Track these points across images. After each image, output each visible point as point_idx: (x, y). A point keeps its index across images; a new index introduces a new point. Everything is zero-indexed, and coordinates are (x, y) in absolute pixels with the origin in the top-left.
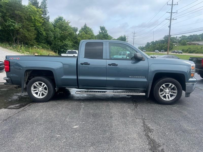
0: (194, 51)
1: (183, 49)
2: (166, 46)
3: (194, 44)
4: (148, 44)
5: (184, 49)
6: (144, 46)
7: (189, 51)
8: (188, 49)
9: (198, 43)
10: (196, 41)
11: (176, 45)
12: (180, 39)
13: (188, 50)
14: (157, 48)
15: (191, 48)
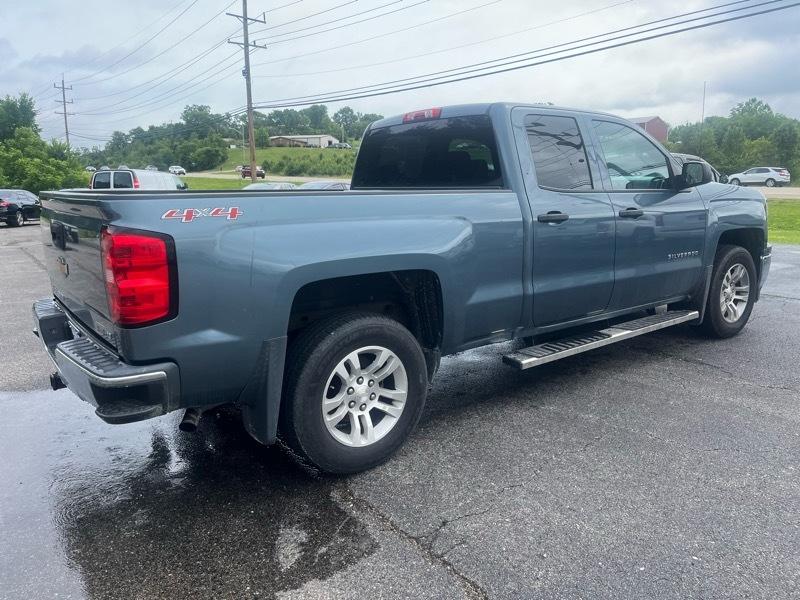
0: (303, 166)
1: (266, 162)
2: (200, 150)
3: (295, 145)
4: (120, 139)
5: (269, 161)
6: (102, 149)
7: (286, 168)
8: (281, 160)
9: (305, 140)
10: (295, 134)
11: (233, 147)
12: (241, 123)
13: (281, 165)
14: (165, 157)
15: (292, 158)
